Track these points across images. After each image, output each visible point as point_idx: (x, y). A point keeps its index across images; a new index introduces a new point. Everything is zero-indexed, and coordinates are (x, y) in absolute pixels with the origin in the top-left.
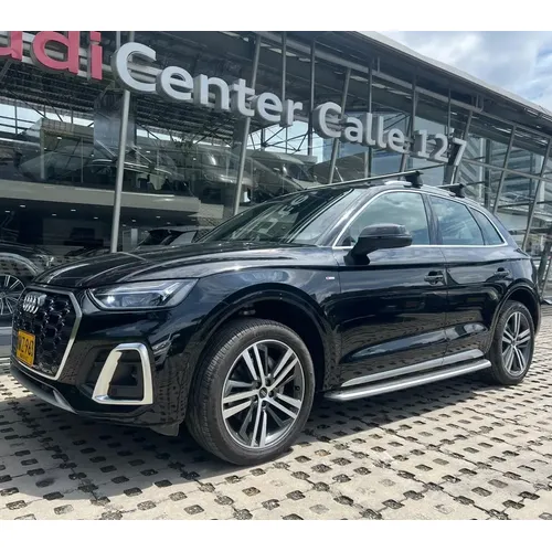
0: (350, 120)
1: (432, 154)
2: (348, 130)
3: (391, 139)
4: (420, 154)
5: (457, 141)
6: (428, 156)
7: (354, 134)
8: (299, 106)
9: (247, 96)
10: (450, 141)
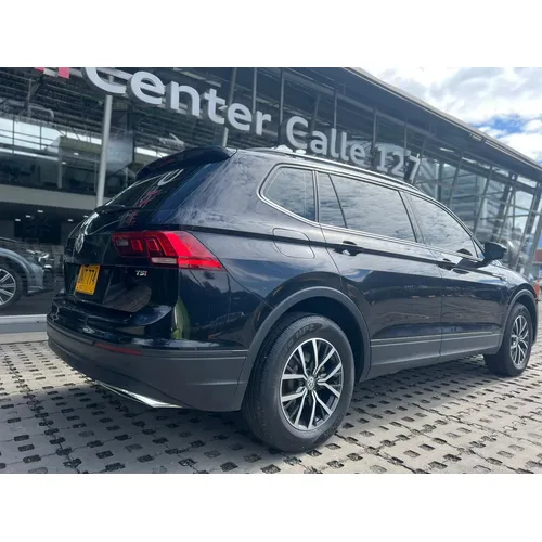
0: (316, 134)
1: (390, 169)
2: (314, 143)
3: (353, 153)
4: (378, 168)
5: (412, 158)
6: (386, 170)
7: (319, 146)
8: (268, 117)
9: (218, 106)
10: (406, 159)
